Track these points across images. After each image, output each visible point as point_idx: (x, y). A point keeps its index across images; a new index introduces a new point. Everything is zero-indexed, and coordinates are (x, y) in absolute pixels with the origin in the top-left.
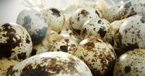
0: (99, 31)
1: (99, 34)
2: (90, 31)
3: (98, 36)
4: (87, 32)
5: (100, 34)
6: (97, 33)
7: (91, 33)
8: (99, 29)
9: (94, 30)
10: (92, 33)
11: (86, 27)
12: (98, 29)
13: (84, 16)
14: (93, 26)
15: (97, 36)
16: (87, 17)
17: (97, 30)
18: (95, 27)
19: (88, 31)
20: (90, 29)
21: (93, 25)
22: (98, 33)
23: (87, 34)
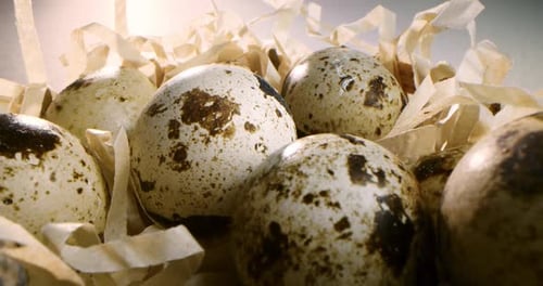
0: (373, 236)
1: (376, 256)
2: (313, 245)
3: (371, 269)
4: (292, 251)
5: (383, 254)
6: (364, 251)
7: (327, 258)
8: (372, 222)
9: (345, 237)
10: (329, 253)
11: (280, 221)
12: (363, 222)
13: (213, 133)
14: (330, 204)
15: (368, 266)
16: (229, 133)
17: (361, 231)
18: (346, 211)
19: (300, 243)
20: (312, 233)
21: (322, 199)
22: (371, 252)
23: (297, 268)
